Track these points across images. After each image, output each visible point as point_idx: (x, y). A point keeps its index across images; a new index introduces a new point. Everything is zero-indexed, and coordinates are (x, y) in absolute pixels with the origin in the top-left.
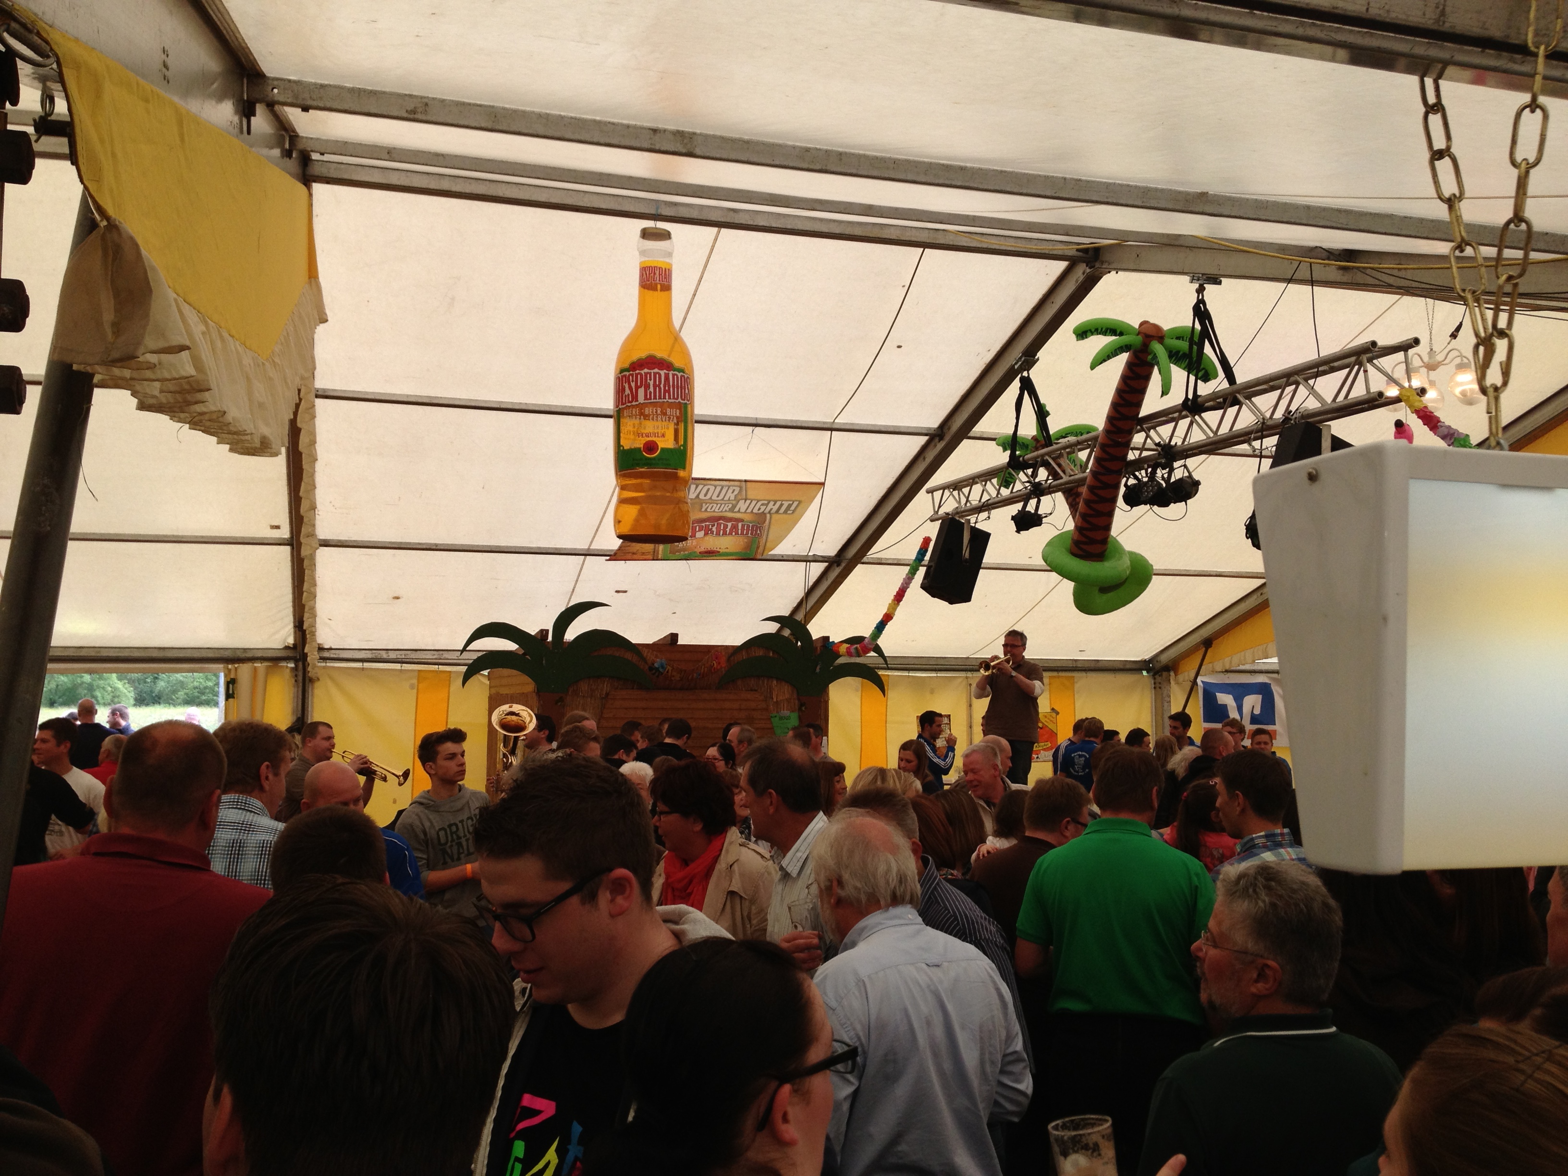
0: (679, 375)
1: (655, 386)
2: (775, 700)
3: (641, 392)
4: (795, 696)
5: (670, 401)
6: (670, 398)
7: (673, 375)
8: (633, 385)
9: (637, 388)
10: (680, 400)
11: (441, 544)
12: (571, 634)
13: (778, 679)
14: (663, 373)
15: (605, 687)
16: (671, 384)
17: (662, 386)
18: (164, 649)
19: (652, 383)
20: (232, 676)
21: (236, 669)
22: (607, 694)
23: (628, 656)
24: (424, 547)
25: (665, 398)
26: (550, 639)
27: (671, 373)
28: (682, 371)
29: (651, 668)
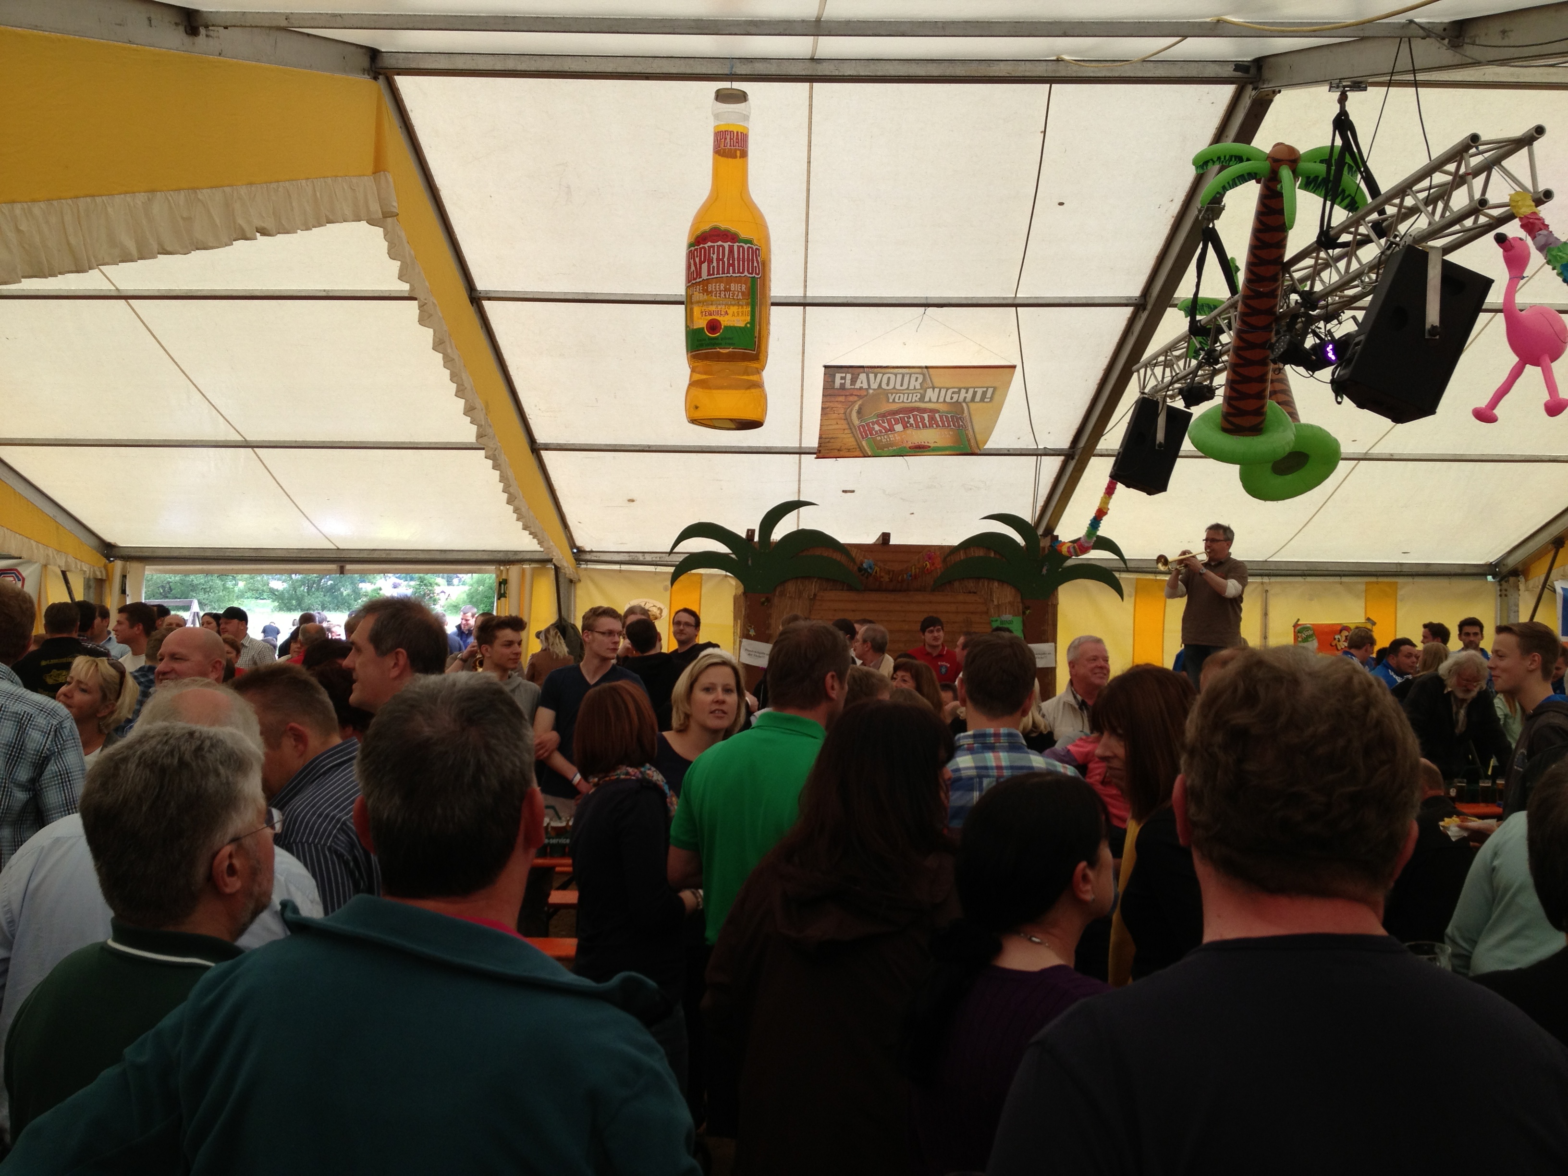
0: (746, 246)
1: (718, 260)
2: (996, 603)
3: (705, 266)
4: (1019, 600)
5: (734, 275)
6: (734, 272)
7: (739, 247)
8: (697, 260)
9: (701, 263)
10: (746, 273)
11: (653, 446)
12: (778, 533)
13: (999, 581)
14: (726, 245)
15: (813, 587)
16: (736, 256)
17: (726, 259)
18: (445, 551)
19: (715, 257)
20: (504, 577)
21: (508, 570)
22: (815, 595)
23: (837, 556)
24: (637, 448)
25: (728, 272)
26: (756, 539)
27: (736, 245)
28: (749, 241)
29: (861, 569)
